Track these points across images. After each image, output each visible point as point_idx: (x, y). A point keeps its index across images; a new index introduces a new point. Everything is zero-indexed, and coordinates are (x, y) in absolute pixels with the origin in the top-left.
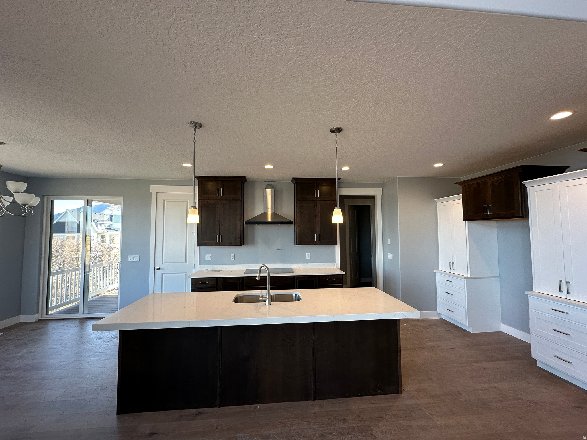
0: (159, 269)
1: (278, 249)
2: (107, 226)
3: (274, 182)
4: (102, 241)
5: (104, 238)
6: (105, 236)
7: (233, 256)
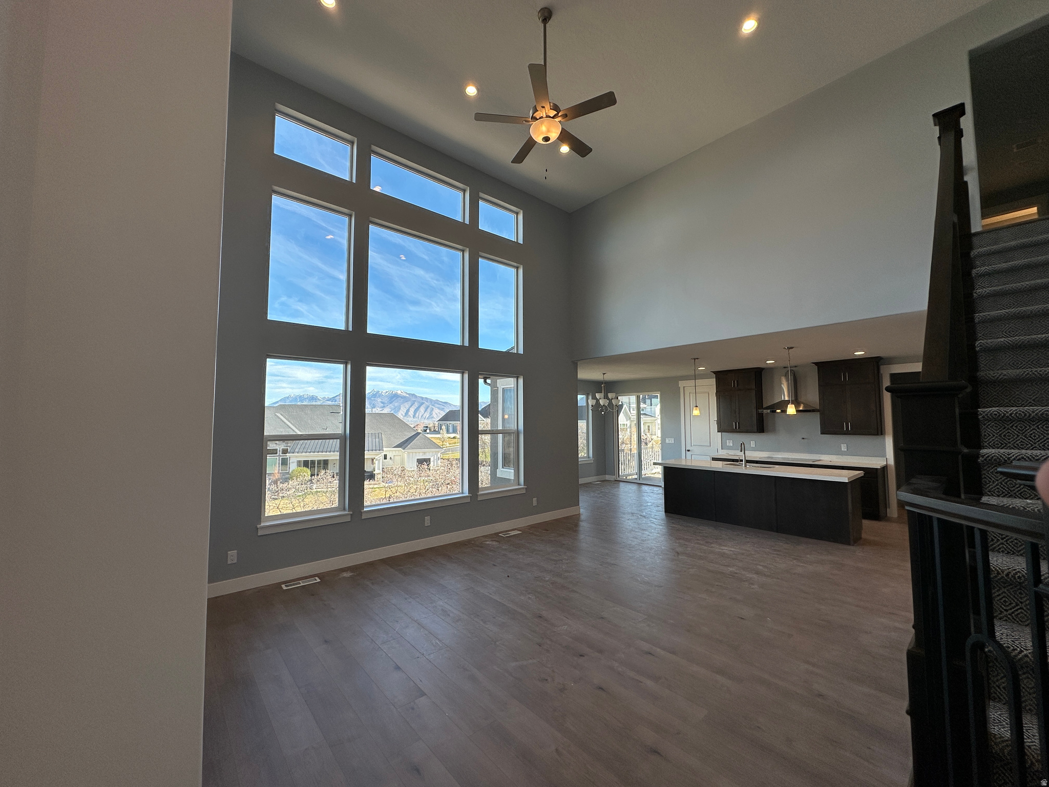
0: (689, 451)
1: (803, 439)
3: (796, 367)
7: (753, 443)
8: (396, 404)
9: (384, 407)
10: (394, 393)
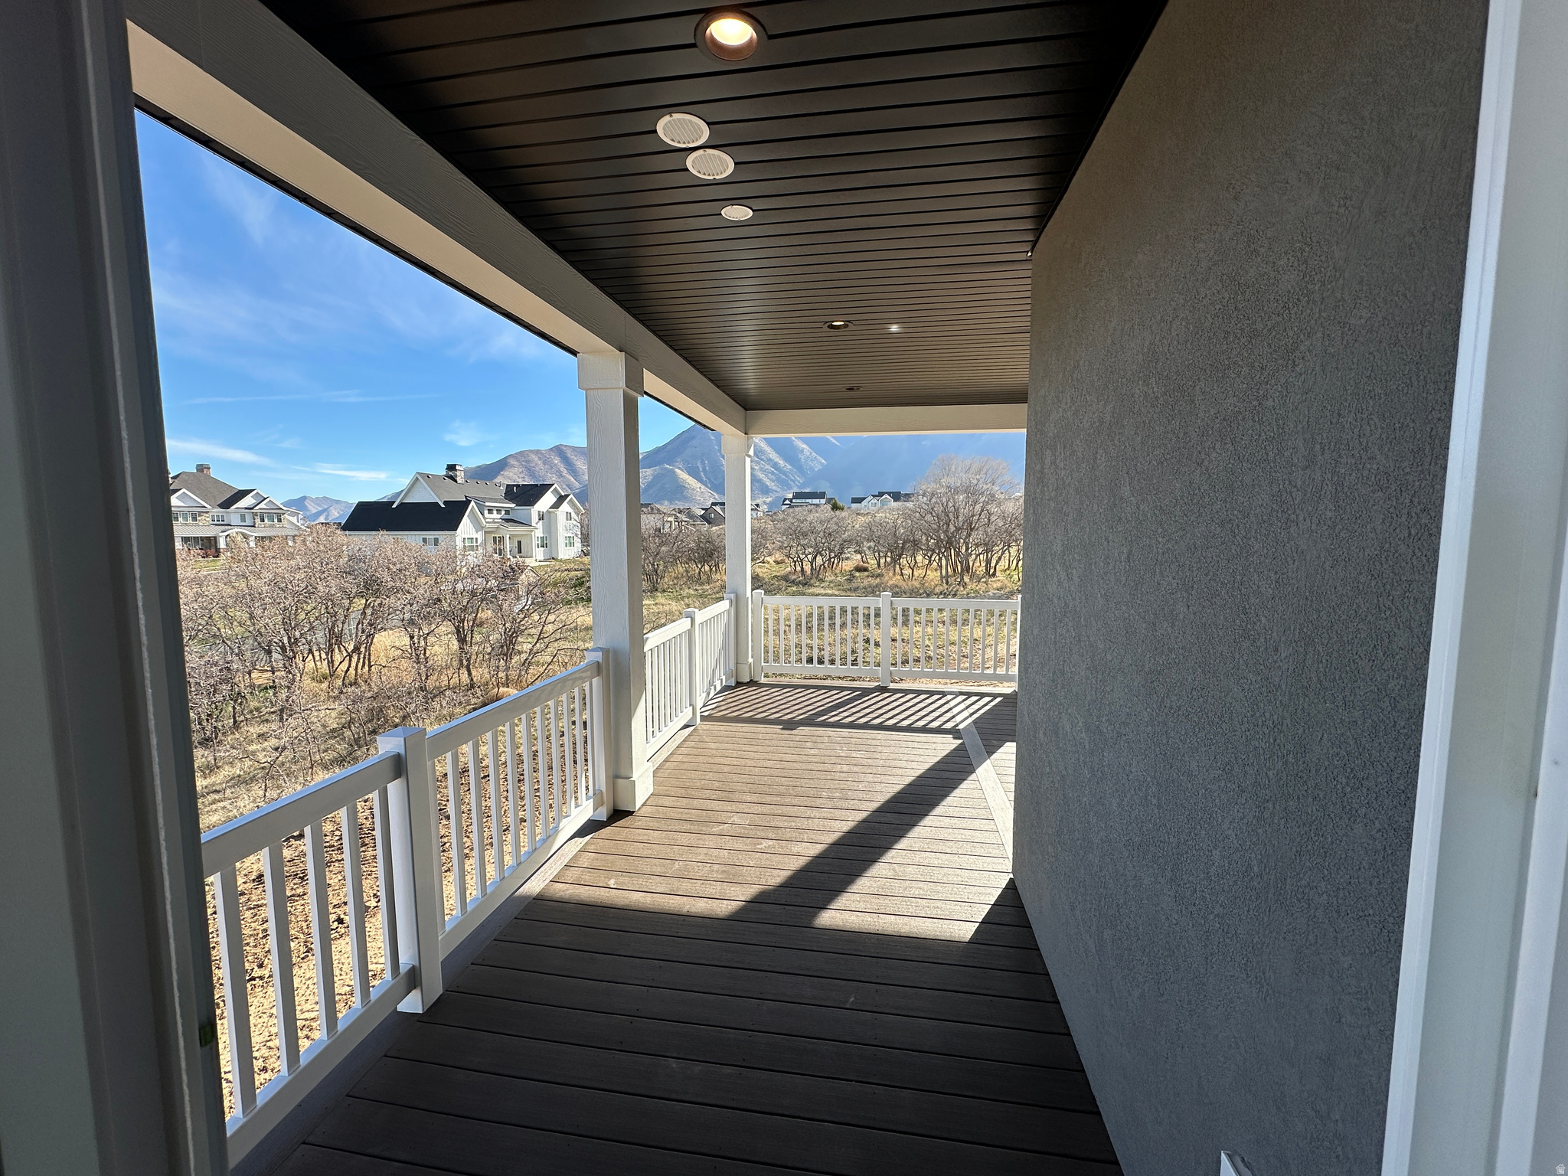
2: (503, 512)
4: (495, 549)
5: (500, 541)
6: (500, 537)
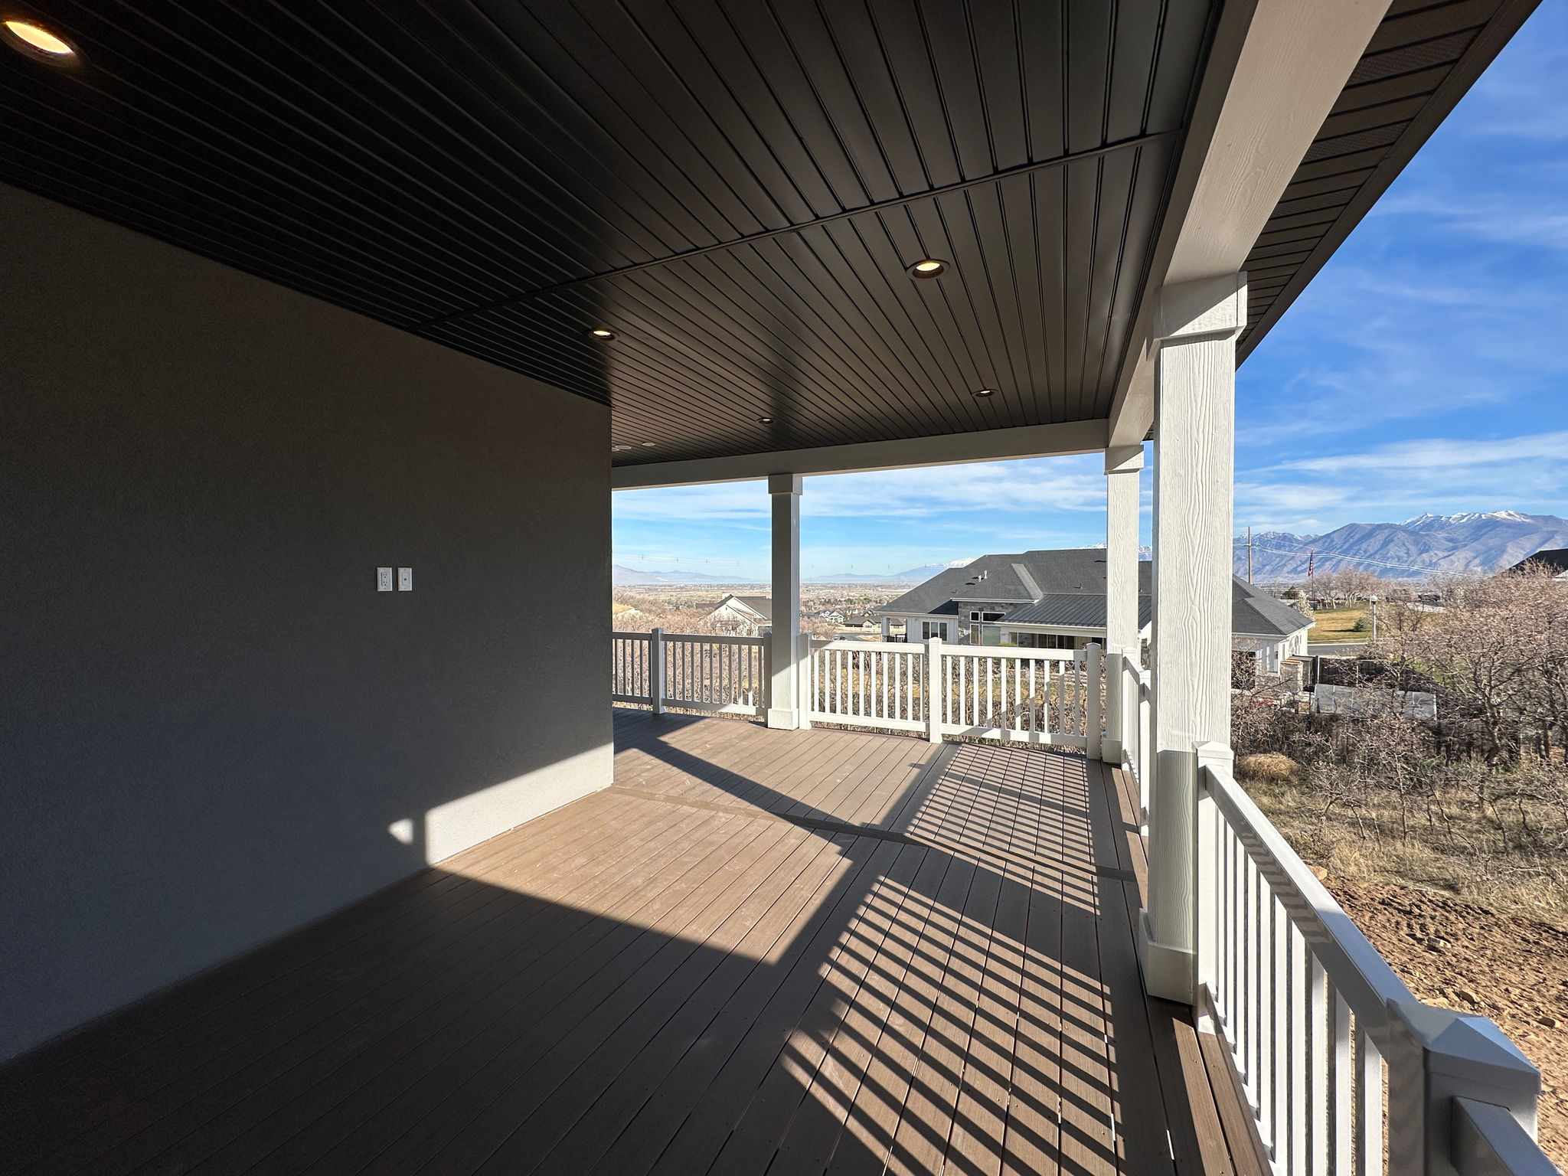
8: (1491, 542)
9: (1455, 548)
10: (1483, 517)
